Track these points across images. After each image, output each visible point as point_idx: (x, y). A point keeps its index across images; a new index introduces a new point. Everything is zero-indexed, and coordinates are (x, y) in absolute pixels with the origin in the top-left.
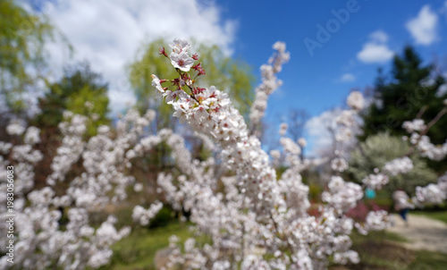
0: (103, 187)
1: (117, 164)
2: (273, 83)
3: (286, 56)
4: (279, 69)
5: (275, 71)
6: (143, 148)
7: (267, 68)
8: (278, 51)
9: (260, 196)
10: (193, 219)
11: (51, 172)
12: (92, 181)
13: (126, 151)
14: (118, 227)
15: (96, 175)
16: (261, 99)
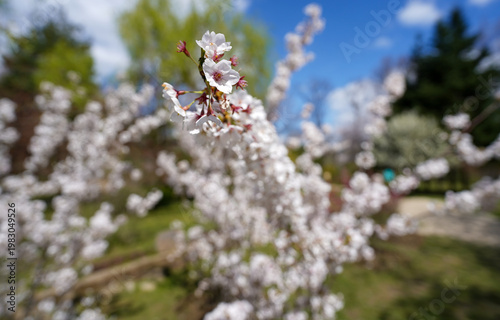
0: (93, 173)
1: (110, 148)
2: (299, 58)
3: (319, 24)
4: (309, 40)
5: (303, 43)
6: (140, 131)
7: (294, 38)
8: (309, 18)
9: (279, 209)
10: (197, 205)
11: (29, 155)
12: (79, 166)
13: (119, 133)
14: (114, 215)
15: (86, 159)
16: (282, 76)
